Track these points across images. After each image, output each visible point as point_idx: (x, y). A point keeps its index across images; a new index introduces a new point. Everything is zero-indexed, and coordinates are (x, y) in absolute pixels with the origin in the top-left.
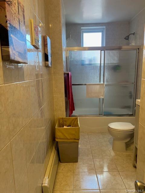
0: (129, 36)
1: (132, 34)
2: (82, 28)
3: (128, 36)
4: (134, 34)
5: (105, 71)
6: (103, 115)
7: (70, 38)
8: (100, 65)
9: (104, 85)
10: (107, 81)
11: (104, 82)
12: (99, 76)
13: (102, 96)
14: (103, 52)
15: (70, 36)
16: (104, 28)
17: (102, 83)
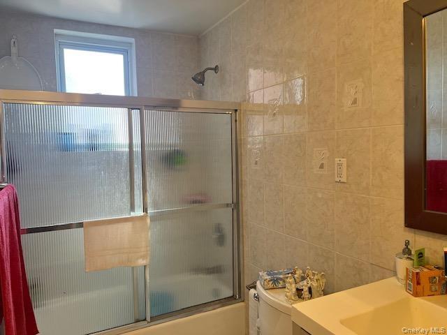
0: (204, 72)
1: (211, 69)
2: (56, 31)
3: (202, 74)
4: (216, 69)
5: (147, 174)
6: (148, 319)
7: (14, 58)
8: (127, 150)
9: (149, 221)
10: (156, 206)
11: (145, 210)
12: (126, 190)
13: (143, 257)
14: (135, 113)
15: (14, 50)
16: (131, 44)
17: (139, 212)
